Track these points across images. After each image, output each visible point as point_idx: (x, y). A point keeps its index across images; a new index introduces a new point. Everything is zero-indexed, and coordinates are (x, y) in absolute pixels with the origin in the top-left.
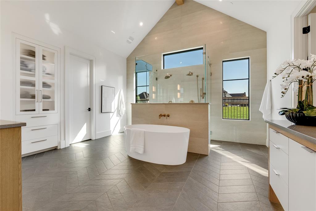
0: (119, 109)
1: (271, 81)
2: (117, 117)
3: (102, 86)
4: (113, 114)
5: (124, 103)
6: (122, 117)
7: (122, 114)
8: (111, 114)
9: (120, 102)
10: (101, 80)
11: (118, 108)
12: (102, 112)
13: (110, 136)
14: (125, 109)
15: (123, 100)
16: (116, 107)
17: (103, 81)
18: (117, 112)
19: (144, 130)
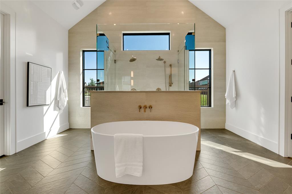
0: (58, 99)
1: (234, 71)
2: (55, 111)
3: (28, 63)
4: (48, 107)
5: (66, 91)
6: (62, 111)
7: (63, 106)
8: (45, 108)
9: (59, 90)
10: (27, 53)
11: (56, 98)
12: (28, 105)
13: (43, 142)
14: (67, 99)
15: (65, 87)
16: (53, 96)
17: (32, 55)
18: (55, 104)
19: (142, 135)
